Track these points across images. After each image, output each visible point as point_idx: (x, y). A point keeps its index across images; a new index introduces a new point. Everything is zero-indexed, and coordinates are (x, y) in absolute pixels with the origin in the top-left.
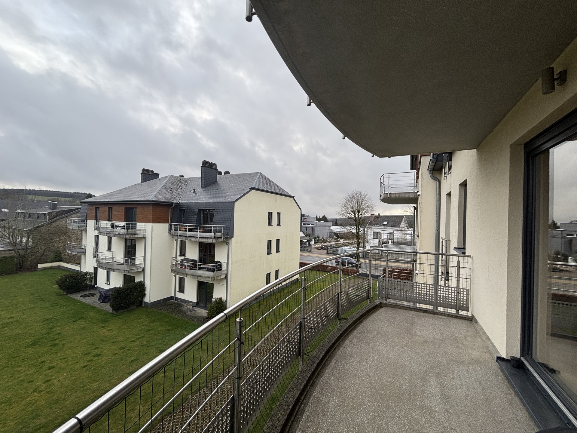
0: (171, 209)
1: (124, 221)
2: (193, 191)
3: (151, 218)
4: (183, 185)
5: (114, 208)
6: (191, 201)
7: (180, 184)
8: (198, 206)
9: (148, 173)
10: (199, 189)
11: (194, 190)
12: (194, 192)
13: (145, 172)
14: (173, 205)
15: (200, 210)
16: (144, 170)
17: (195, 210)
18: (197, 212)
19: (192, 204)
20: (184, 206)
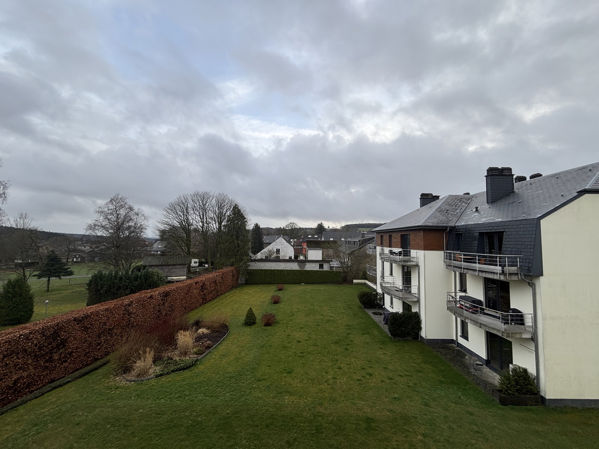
0: (446, 234)
1: (401, 248)
2: (475, 210)
3: (423, 245)
4: (463, 204)
5: (393, 235)
6: (470, 223)
7: (459, 204)
8: (479, 229)
9: (426, 197)
10: (484, 207)
11: (477, 208)
12: (477, 210)
13: (424, 197)
14: (447, 229)
15: (481, 234)
16: (423, 195)
17: (475, 234)
18: (477, 237)
19: (470, 226)
20: (461, 230)
